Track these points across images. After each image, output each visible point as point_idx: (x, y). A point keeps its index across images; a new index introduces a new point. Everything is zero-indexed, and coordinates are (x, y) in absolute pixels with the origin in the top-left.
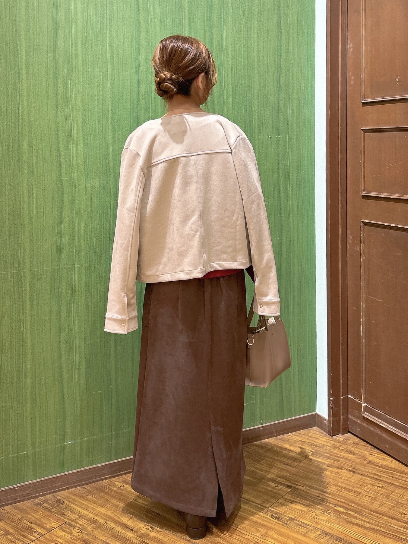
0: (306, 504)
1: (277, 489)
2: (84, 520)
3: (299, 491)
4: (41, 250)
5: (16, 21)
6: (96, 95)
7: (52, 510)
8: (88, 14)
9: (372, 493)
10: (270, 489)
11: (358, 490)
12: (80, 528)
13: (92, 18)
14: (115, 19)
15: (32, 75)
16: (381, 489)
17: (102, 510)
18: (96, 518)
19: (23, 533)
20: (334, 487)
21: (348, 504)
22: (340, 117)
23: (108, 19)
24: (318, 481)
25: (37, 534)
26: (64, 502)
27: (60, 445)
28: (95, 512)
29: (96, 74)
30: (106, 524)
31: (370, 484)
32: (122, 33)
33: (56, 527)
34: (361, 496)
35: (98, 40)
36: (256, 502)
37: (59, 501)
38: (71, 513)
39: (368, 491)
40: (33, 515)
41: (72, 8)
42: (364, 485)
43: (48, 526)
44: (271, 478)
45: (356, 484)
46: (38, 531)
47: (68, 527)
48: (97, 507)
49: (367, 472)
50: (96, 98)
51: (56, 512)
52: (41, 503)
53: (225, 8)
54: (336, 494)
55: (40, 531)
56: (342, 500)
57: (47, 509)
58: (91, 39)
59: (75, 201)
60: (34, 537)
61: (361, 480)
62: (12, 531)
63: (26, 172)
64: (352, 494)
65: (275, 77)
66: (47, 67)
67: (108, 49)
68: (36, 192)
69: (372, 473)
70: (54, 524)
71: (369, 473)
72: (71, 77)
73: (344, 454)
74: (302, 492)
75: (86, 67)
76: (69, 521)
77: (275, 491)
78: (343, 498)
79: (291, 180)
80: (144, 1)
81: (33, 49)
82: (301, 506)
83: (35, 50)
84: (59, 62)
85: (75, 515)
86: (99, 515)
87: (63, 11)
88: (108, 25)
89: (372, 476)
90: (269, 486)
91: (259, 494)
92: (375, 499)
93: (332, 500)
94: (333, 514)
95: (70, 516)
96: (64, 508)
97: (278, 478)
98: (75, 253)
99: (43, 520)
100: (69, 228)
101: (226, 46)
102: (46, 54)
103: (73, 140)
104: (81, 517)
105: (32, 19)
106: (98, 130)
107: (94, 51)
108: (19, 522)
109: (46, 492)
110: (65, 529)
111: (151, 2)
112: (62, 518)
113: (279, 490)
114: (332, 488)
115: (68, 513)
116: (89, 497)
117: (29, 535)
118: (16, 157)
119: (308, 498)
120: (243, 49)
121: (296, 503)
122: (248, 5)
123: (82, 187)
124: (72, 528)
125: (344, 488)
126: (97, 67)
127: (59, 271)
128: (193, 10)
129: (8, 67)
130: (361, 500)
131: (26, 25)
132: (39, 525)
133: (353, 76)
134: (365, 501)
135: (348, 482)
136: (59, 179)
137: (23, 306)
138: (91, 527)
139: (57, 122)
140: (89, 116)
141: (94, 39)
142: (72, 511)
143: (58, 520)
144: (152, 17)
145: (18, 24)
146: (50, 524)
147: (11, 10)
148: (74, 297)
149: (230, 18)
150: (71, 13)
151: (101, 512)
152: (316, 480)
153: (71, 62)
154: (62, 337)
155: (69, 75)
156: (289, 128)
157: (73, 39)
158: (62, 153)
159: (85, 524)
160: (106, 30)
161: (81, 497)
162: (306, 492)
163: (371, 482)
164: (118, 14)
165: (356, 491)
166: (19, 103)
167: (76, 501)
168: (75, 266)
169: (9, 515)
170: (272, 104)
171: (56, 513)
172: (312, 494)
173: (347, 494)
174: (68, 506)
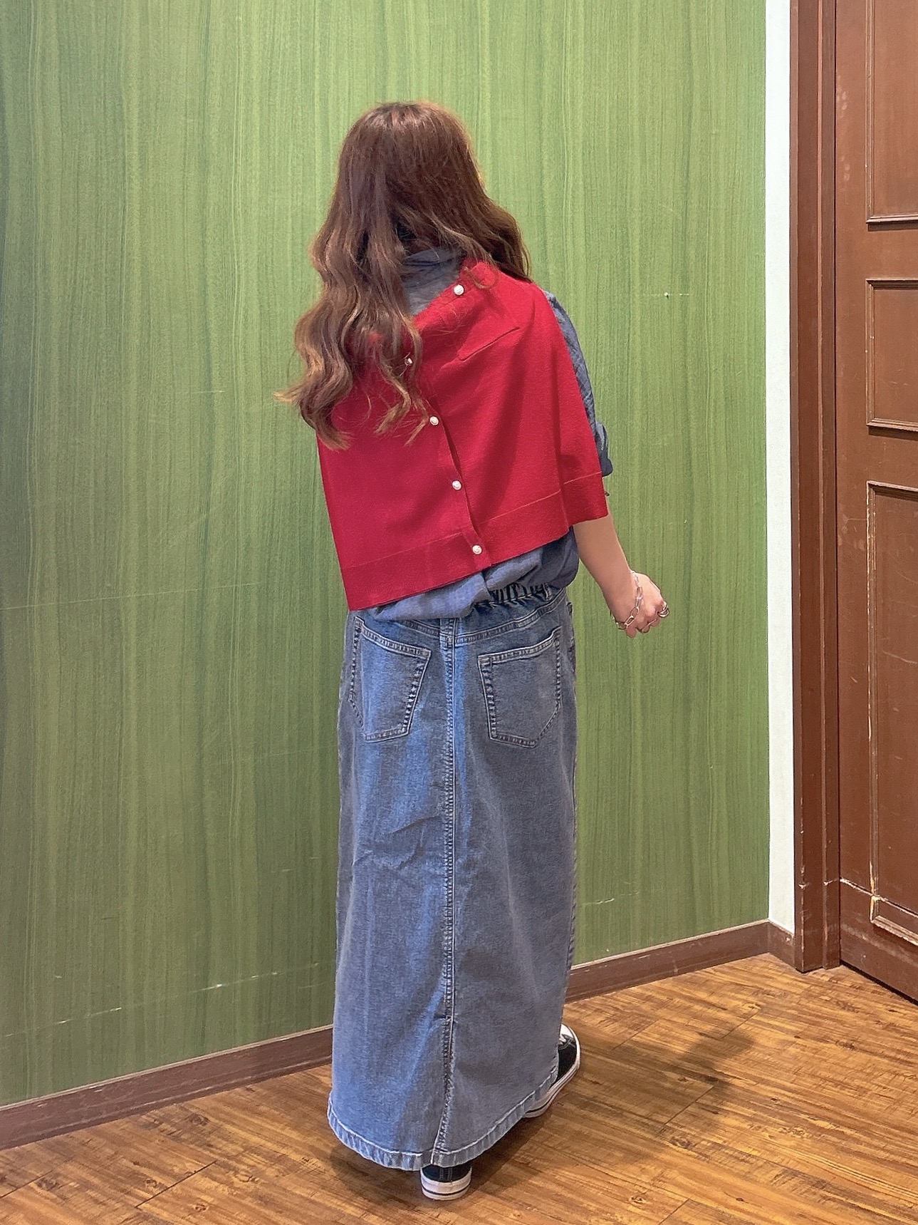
0: (747, 1115)
1: (682, 1086)
2: (255, 1156)
3: (733, 1089)
4: (163, 551)
5: (119, 49)
6: (290, 207)
7: (182, 1137)
8: (274, 32)
9: (891, 1090)
10: (667, 1085)
11: (862, 1085)
12: (247, 1172)
13: (282, 39)
14: (333, 42)
15: (151, 164)
16: (911, 1081)
17: (294, 1135)
18: (283, 1151)
19: (122, 1186)
20: (809, 1080)
21: (839, 1114)
22: (820, 251)
23: (317, 43)
24: (773, 1067)
25: (155, 1187)
26: (206, 1119)
27: (196, 991)
28: (279, 1139)
29: (290, 161)
30: (307, 1163)
31: (889, 1071)
32: (347, 72)
33: (196, 1172)
34: (869, 1097)
35: (297, 88)
36: (638, 1113)
37: (195, 1118)
38: (224, 1142)
39: (884, 1085)
40: (141, 1147)
41: (241, 18)
42: (876, 1073)
43: (176, 1170)
44: (669, 1062)
45: (858, 1071)
46: (154, 1181)
47: (223, 1170)
48: (283, 1129)
49: (884, 1047)
50: (290, 214)
51: (191, 1140)
52: (156, 1122)
53: (569, 15)
54: (813, 1093)
55: (159, 1180)
56: (827, 1106)
57: (170, 1134)
58: (279, 86)
59: (239, 442)
60: (148, 1192)
61: (868, 1065)
62: (95, 1181)
63: (134, 377)
64: (849, 1092)
65: (677, 163)
66: (185, 147)
67: (317, 108)
68: (154, 421)
69: (893, 1050)
70: (190, 1166)
71: (887, 1048)
72: (236, 168)
73: (832, 1011)
74: (739, 1091)
75: (269, 146)
76: (223, 1159)
77: (680, 1089)
78: (829, 1101)
79: (713, 391)
80: (395, 3)
81: (154, 108)
82: (737, 1120)
83: (159, 110)
84: (210, 136)
85: (234, 1147)
86: (289, 1144)
87: (222, 26)
88: (318, 53)
89: (893, 1054)
90: (665, 1079)
91: (642, 1095)
92: (898, 1101)
93: (805, 1106)
94: (806, 1134)
95: (224, 1148)
96: (210, 1133)
97: (685, 1063)
98: (238, 556)
99: (162, 1156)
100: (225, 500)
101: (573, 97)
102: (183, 118)
103: (238, 306)
104: (250, 1149)
105: (153, 43)
106: (293, 283)
107: (286, 111)
108: (109, 1162)
109: (165, 1100)
110: (215, 1175)
111: (411, 4)
112: (207, 1153)
113: (687, 1087)
114: (805, 1081)
115: (221, 1144)
116: (263, 1108)
117: (136, 1190)
118: (115, 346)
119: (752, 1102)
120: (607, 103)
121: (725, 1114)
122: (619, 7)
123: (255, 409)
124: (232, 1172)
125: (832, 1080)
126: (291, 146)
127: (203, 596)
128: (501, 20)
129: (101, 150)
130: (869, 1104)
131: (142, 58)
132: (156, 1169)
133: (849, 165)
134: (877, 1106)
135: (840, 1068)
136: (206, 392)
137: (122, 675)
138: (273, 1170)
139: (204, 266)
140: (273, 254)
141: (288, 85)
142: (228, 1138)
143: (198, 1157)
144: (412, 35)
145: (123, 56)
146: (180, 1166)
147: (108, 26)
148: (233, 655)
149: (581, 36)
150: (239, 29)
151: (290, 1138)
152: (769, 1066)
153: (237, 136)
154: (206, 746)
155: (231, 165)
156: (708, 276)
157: (241, 87)
158: (214, 335)
159: (259, 1163)
160: (314, 66)
161: (244, 1108)
162: (747, 1091)
163: (890, 1068)
164: (339, 31)
165: (858, 1086)
166: (123, 228)
167: (235, 1117)
168: (236, 587)
169: (85, 1148)
170: (671, 223)
171: (192, 1143)
172: (761, 1095)
173: (838, 1092)
174: (216, 1129)
